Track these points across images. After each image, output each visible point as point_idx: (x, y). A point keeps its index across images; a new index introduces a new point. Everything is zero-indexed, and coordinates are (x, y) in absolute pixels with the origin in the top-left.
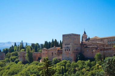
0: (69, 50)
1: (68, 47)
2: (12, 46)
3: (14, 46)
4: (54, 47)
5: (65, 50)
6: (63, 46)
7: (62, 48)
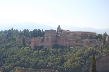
0: (49, 40)
1: (48, 38)
2: (10, 30)
3: (11, 29)
4: (39, 37)
5: (46, 40)
6: (45, 37)
7: (44, 38)
